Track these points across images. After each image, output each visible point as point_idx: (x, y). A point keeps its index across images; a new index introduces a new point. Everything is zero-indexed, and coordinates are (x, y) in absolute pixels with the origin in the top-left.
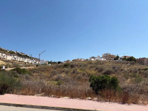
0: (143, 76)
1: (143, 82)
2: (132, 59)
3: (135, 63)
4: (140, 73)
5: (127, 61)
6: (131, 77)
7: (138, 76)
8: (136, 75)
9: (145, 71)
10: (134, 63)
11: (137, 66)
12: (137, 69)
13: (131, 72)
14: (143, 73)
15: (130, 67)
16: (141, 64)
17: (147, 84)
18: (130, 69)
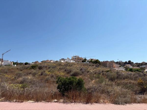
0: (106, 77)
2: (98, 62)
4: (103, 74)
5: (93, 63)
6: (96, 78)
7: (101, 77)
8: (99, 76)
9: (107, 73)
12: (101, 71)
14: (105, 74)
15: (95, 69)
16: (104, 66)
17: (107, 85)
18: (95, 71)
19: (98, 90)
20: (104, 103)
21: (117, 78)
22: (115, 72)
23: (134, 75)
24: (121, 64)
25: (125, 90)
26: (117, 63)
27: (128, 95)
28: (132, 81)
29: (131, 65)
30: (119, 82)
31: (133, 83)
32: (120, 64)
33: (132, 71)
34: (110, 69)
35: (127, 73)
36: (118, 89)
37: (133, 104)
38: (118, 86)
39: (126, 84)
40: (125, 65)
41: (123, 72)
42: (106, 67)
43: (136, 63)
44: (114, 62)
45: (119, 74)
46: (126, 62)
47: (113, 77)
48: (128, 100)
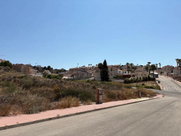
0: (18, 84)
1: (16, 92)
2: (7, 64)
3: (10, 70)
4: (15, 81)
5: (1, 66)
6: (3, 86)
7: (11, 85)
8: (9, 84)
9: (21, 79)
10: (9, 70)
11: (12, 74)
12: (12, 76)
13: (3, 80)
14: (18, 81)
16: (17, 71)
17: (21, 94)
18: (3, 76)
19: (7, 101)
20: (15, 114)
21: (33, 86)
22: (31, 78)
23: (51, 82)
24: (40, 69)
25: (40, 98)
26: (35, 67)
27: (43, 103)
28: (49, 89)
29: (50, 71)
30: (34, 90)
31: (50, 91)
32: (38, 69)
33: (50, 78)
34: (25, 74)
35: (45, 80)
36: (32, 98)
37: (47, 111)
38: (34, 94)
39: (43, 91)
40: (44, 71)
41: (41, 78)
42: (20, 72)
43: (55, 70)
44: (31, 66)
45: (35, 81)
46: (45, 67)
47: (28, 84)
48: (43, 108)
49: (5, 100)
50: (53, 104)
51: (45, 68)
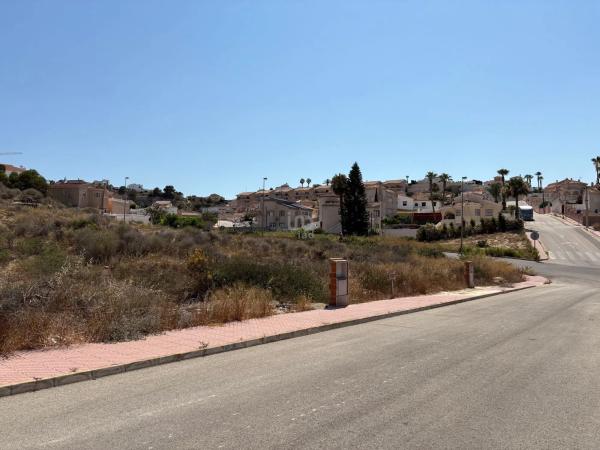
0: (70, 248)
1: (65, 271)
2: (32, 181)
3: (43, 200)
4: (59, 237)
5: (11, 188)
6: (22, 252)
7: (48, 249)
8: (41, 246)
9: (79, 231)
10: (38, 200)
11: (48, 212)
12: (50, 222)
13: (21, 233)
14: (70, 236)
15: (22, 215)
16: (66, 203)
17: (80, 278)
18: (19, 221)
19: (35, 300)
20: (63, 344)
21: (118, 251)
22: (111, 227)
23: (179, 239)
24: (138, 196)
25: (143, 291)
26: (122, 191)
27: (153, 308)
28: (172, 261)
29: (174, 204)
30: (124, 265)
31: (175, 268)
32: (133, 196)
33: (175, 227)
34: (91, 215)
35: (157, 233)
36: (119, 290)
37: (167, 332)
38: (121, 278)
39: (152, 270)
40: (151, 202)
41: (143, 227)
42: (75, 206)
43: (190, 198)
44: (109, 188)
45: (126, 235)
46: (157, 190)
47: (101, 245)
48: (153, 323)
49: (28, 299)
50: (184, 310)
51: (156, 193)
